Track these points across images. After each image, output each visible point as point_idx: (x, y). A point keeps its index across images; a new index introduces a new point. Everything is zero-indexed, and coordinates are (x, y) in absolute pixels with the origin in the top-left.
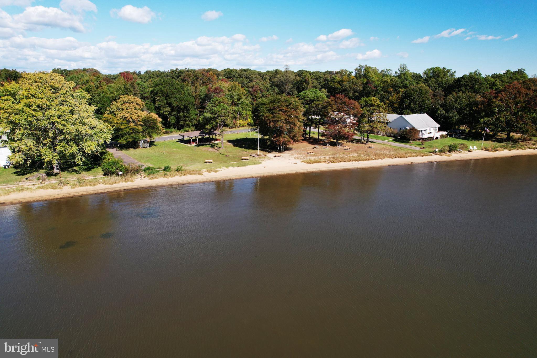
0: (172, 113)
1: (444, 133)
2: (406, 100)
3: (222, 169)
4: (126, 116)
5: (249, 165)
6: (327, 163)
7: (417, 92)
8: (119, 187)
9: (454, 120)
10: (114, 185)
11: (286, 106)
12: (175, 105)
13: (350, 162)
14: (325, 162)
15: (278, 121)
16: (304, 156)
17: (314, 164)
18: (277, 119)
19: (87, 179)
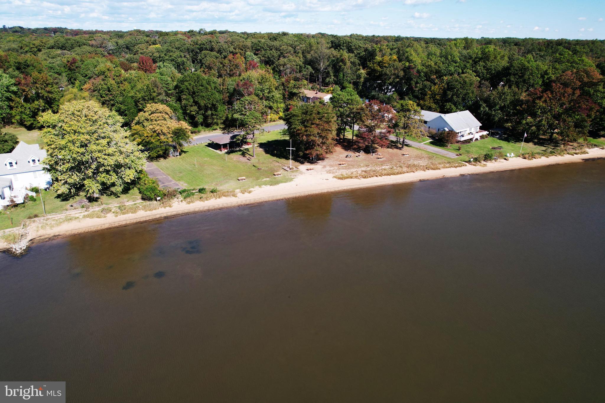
0: (199, 112)
1: (485, 133)
2: (449, 92)
3: (255, 189)
4: (156, 129)
5: (282, 182)
6: (358, 178)
7: (460, 83)
8: (160, 214)
9: (497, 119)
11: (319, 119)
12: (202, 103)
13: (381, 176)
15: (310, 135)
17: (346, 180)
18: (309, 133)
19: (127, 204)
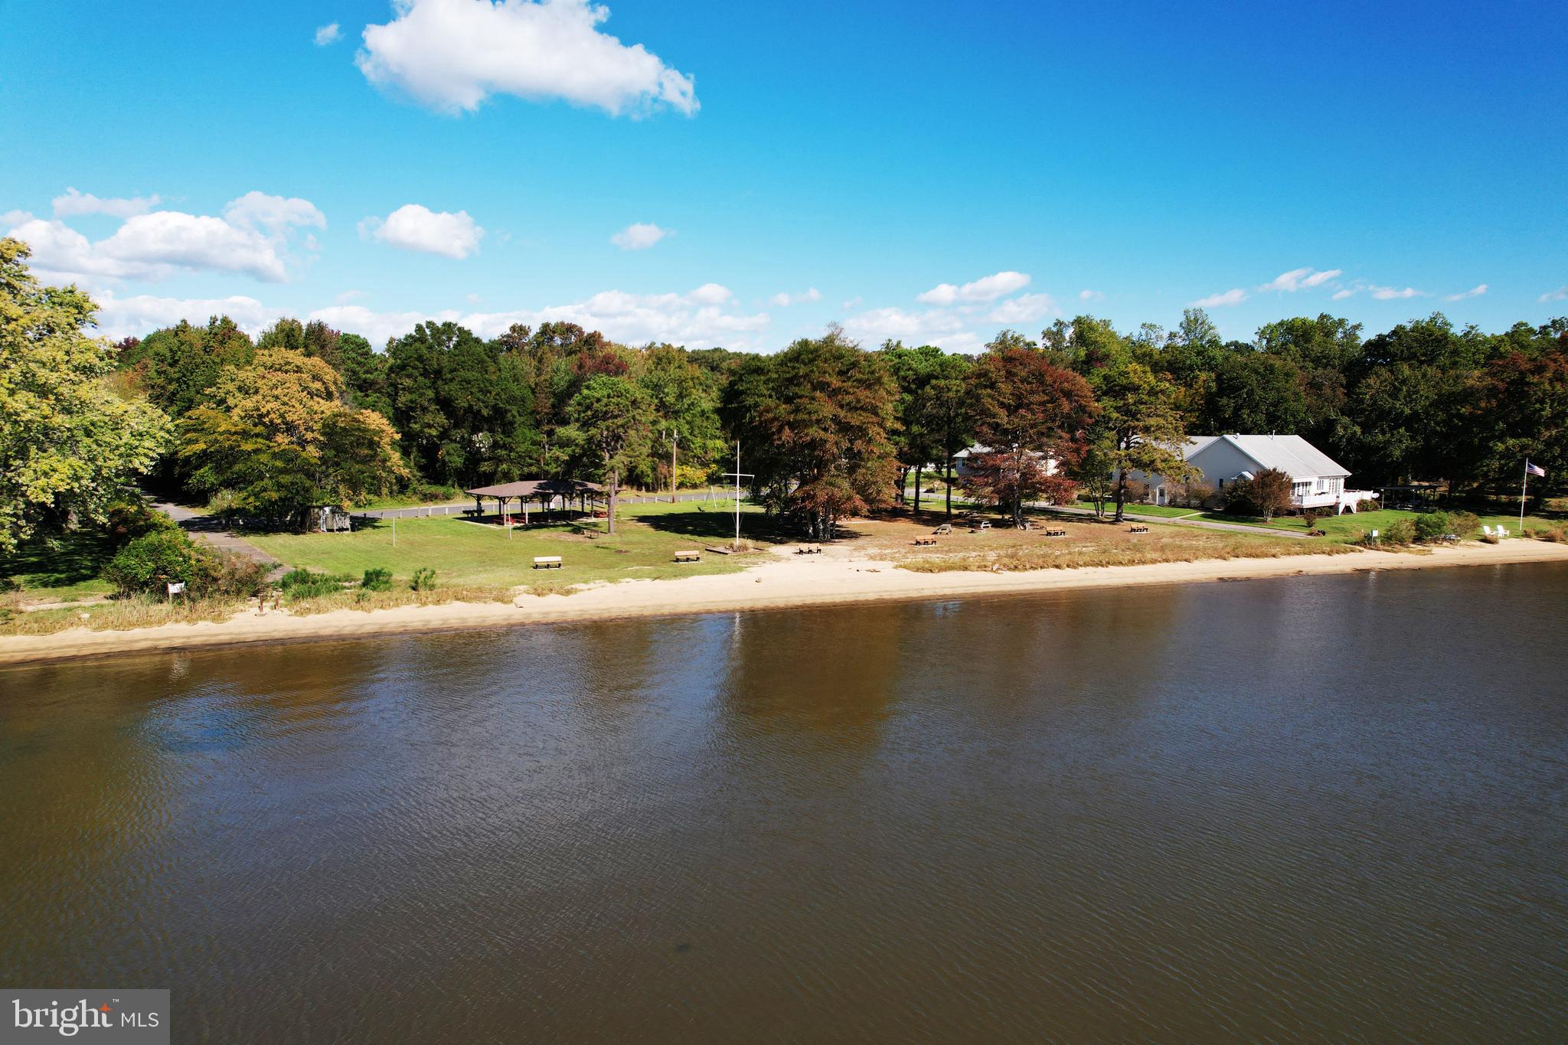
0: (453, 432)
1: (1368, 495)
2: (1225, 401)
3: (591, 585)
4: (264, 411)
5: (700, 574)
6: (992, 570)
7: (1257, 372)
8: (152, 640)
9: (1397, 453)
10: (138, 633)
11: (841, 373)
12: (462, 403)
13: (1074, 568)
14: (983, 568)
15: (807, 424)
16: (903, 551)
17: (943, 574)
18: (806, 417)
